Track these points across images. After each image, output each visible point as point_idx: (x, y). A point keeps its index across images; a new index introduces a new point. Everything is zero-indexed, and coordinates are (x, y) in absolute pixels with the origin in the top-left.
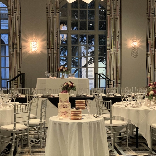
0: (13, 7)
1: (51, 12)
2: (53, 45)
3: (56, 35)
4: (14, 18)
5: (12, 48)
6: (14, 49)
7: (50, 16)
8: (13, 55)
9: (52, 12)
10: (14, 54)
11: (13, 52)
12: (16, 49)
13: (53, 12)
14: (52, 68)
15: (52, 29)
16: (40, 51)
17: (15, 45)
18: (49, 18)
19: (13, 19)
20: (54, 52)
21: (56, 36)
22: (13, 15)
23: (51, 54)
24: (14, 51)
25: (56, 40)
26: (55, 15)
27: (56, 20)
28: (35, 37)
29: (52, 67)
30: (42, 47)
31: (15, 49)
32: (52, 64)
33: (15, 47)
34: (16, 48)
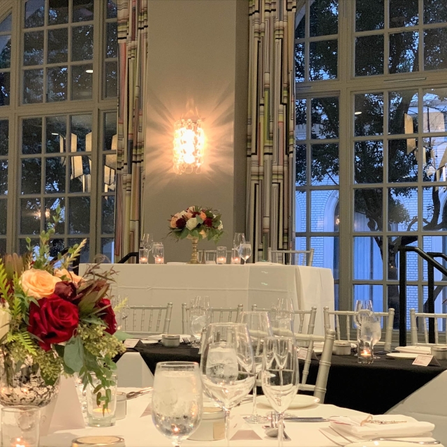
0: (134, 10)
1: (266, 11)
2: (271, 138)
3: (285, 101)
4: (135, 49)
5: (125, 162)
6: (133, 164)
7: (263, 25)
8: (128, 185)
9: (267, 7)
10: (130, 182)
11: (128, 176)
12: (140, 162)
13: (272, 7)
14: (263, 234)
15: (267, 77)
16: (211, 166)
17: (136, 147)
18: (257, 35)
19: (133, 52)
20: (275, 168)
21: (281, 103)
22: (133, 38)
23: (261, 178)
24: (130, 172)
25: (281, 118)
26: (280, 20)
27: (282, 39)
28: (191, 111)
29: (262, 228)
30: (217, 147)
31: (136, 162)
32: (263, 216)
33: (136, 156)
34: (138, 160)
